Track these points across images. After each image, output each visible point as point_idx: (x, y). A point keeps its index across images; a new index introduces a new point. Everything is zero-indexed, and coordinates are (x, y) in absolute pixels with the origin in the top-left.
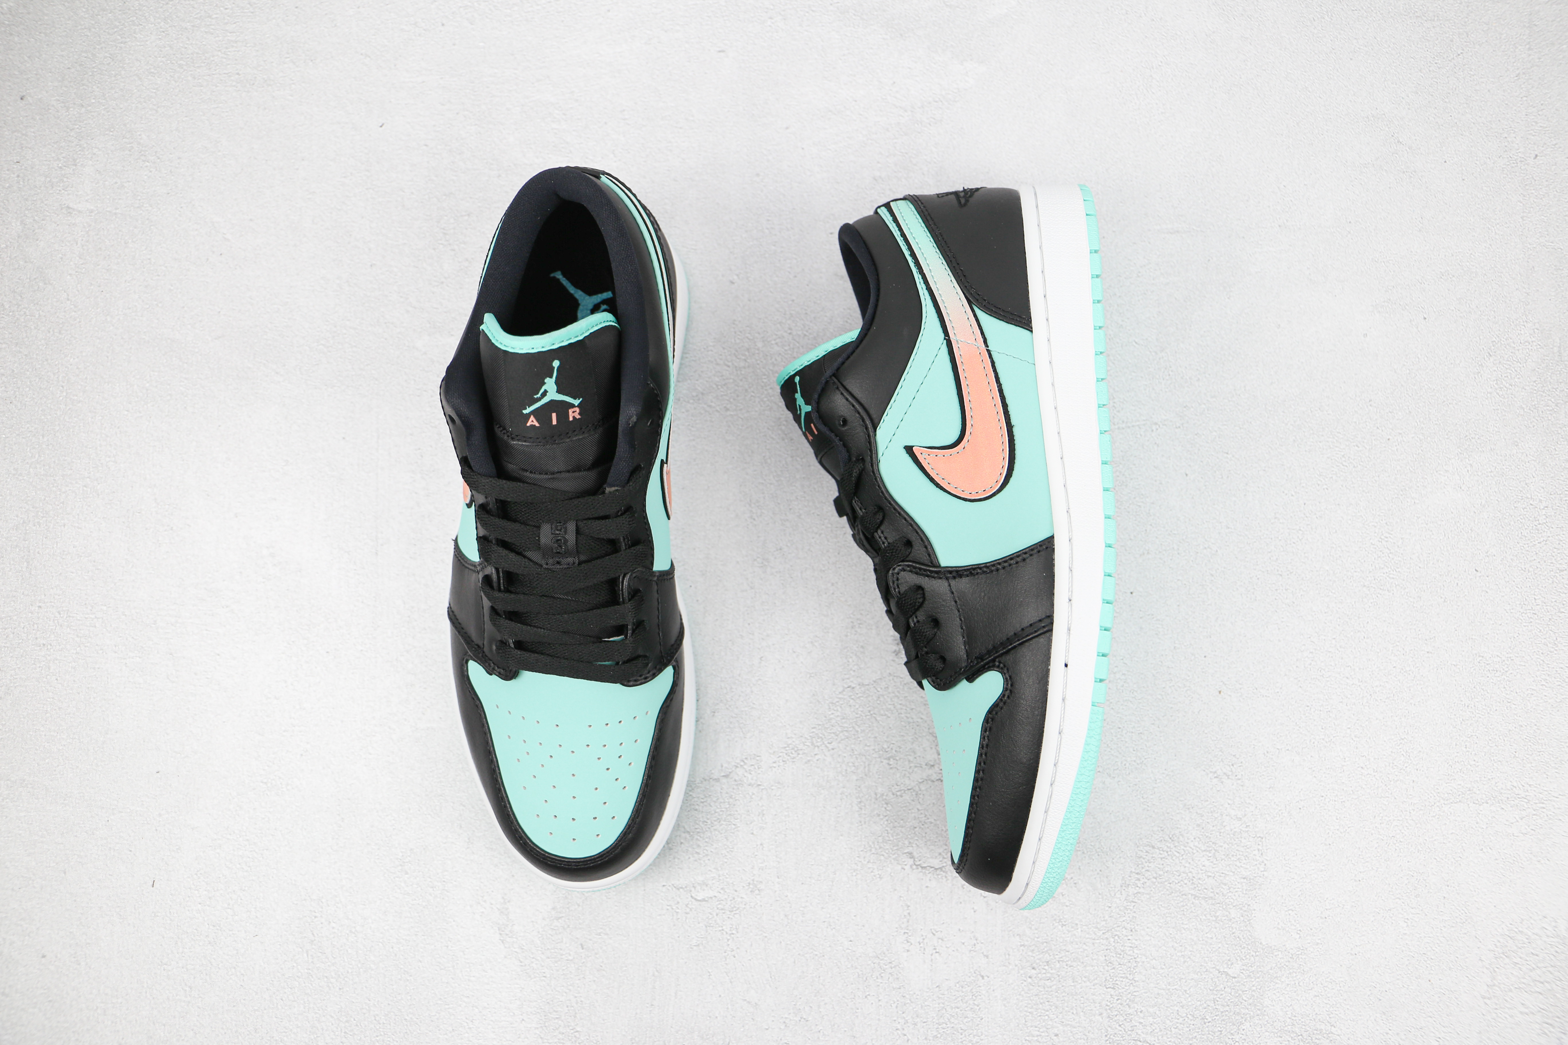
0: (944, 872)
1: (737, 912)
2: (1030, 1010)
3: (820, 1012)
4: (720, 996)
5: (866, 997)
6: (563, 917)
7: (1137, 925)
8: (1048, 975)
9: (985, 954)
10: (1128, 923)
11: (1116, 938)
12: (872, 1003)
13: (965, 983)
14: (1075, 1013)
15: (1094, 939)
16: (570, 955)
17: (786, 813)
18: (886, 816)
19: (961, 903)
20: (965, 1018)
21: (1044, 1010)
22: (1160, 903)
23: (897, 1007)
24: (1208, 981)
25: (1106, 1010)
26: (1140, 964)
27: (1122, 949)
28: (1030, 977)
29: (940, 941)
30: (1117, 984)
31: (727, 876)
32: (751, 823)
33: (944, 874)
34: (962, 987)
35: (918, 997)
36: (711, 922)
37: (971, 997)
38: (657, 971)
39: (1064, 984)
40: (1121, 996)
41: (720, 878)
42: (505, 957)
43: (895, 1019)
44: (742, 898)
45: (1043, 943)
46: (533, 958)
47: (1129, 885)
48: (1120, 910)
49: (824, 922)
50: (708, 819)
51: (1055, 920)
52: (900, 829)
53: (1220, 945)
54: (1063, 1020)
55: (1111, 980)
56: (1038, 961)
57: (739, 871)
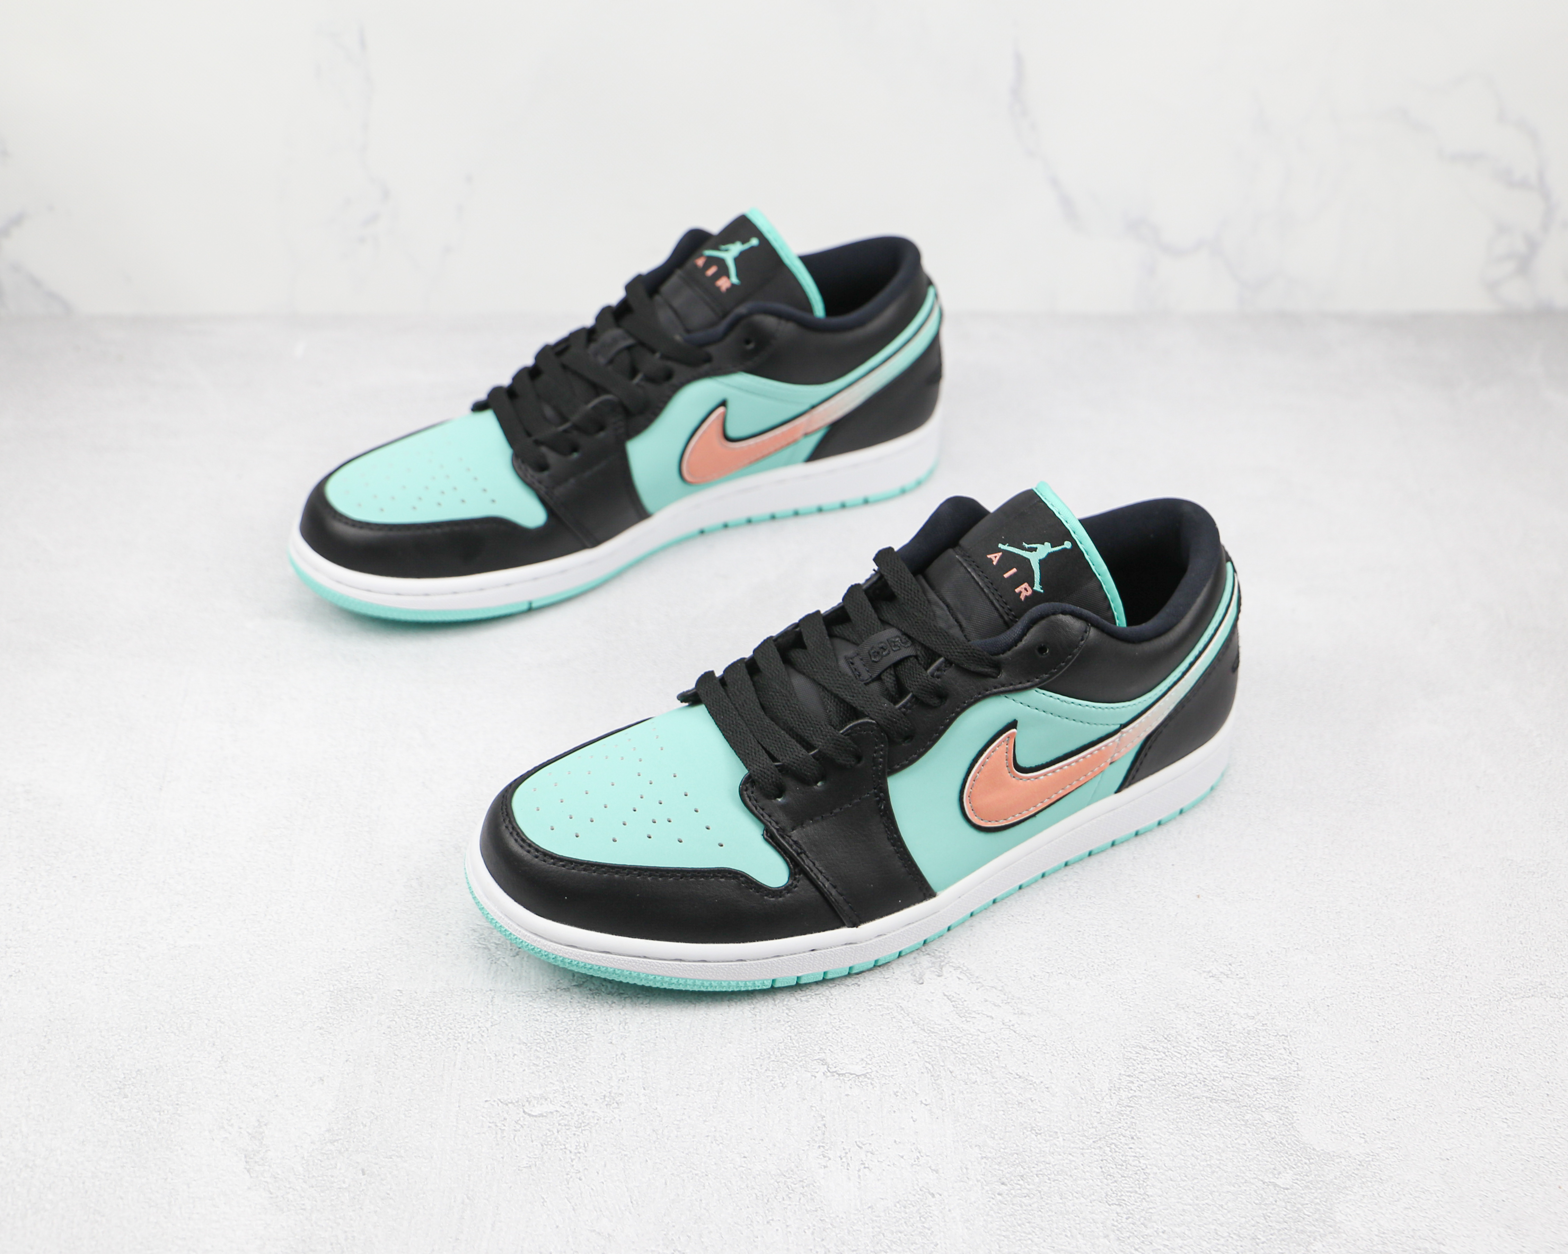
0: (869, 1079)
1: (587, 1128)
2: (1004, 1234)
3: (702, 1242)
4: (557, 1227)
5: (768, 1222)
6: (340, 1139)
7: (1139, 1132)
8: (1025, 1191)
9: (933, 1168)
10: (1126, 1130)
11: (1113, 1146)
12: (777, 1230)
13: (909, 1202)
14: (1069, 1235)
15: (1083, 1149)
16: (344, 1182)
17: (656, 1021)
18: (788, 1022)
19: (894, 1112)
20: (912, 1244)
21: (1024, 1232)
22: (1165, 1107)
23: (813, 1233)
24: (1250, 1194)
25: (1113, 1231)
26: (1152, 1175)
27: (1123, 1159)
28: (999, 1194)
29: (869, 1154)
30: (1124, 1200)
31: (575, 1089)
32: (609, 1032)
33: (869, 1081)
34: (905, 1207)
35: (842, 1220)
36: (549, 1140)
37: (918, 1219)
38: (468, 1198)
39: (1049, 1202)
40: (1131, 1214)
41: (565, 1091)
42: (249, 1188)
43: (812, 1247)
44: (593, 1112)
45: (1012, 1155)
46: (290, 1188)
47: (1119, 1088)
48: (1113, 1116)
49: (708, 1136)
50: (552, 1030)
51: (1026, 1128)
52: (807, 1034)
53: (1258, 1152)
54: (1054, 1245)
55: (1114, 1195)
56: (1007, 1175)
57: (591, 1083)
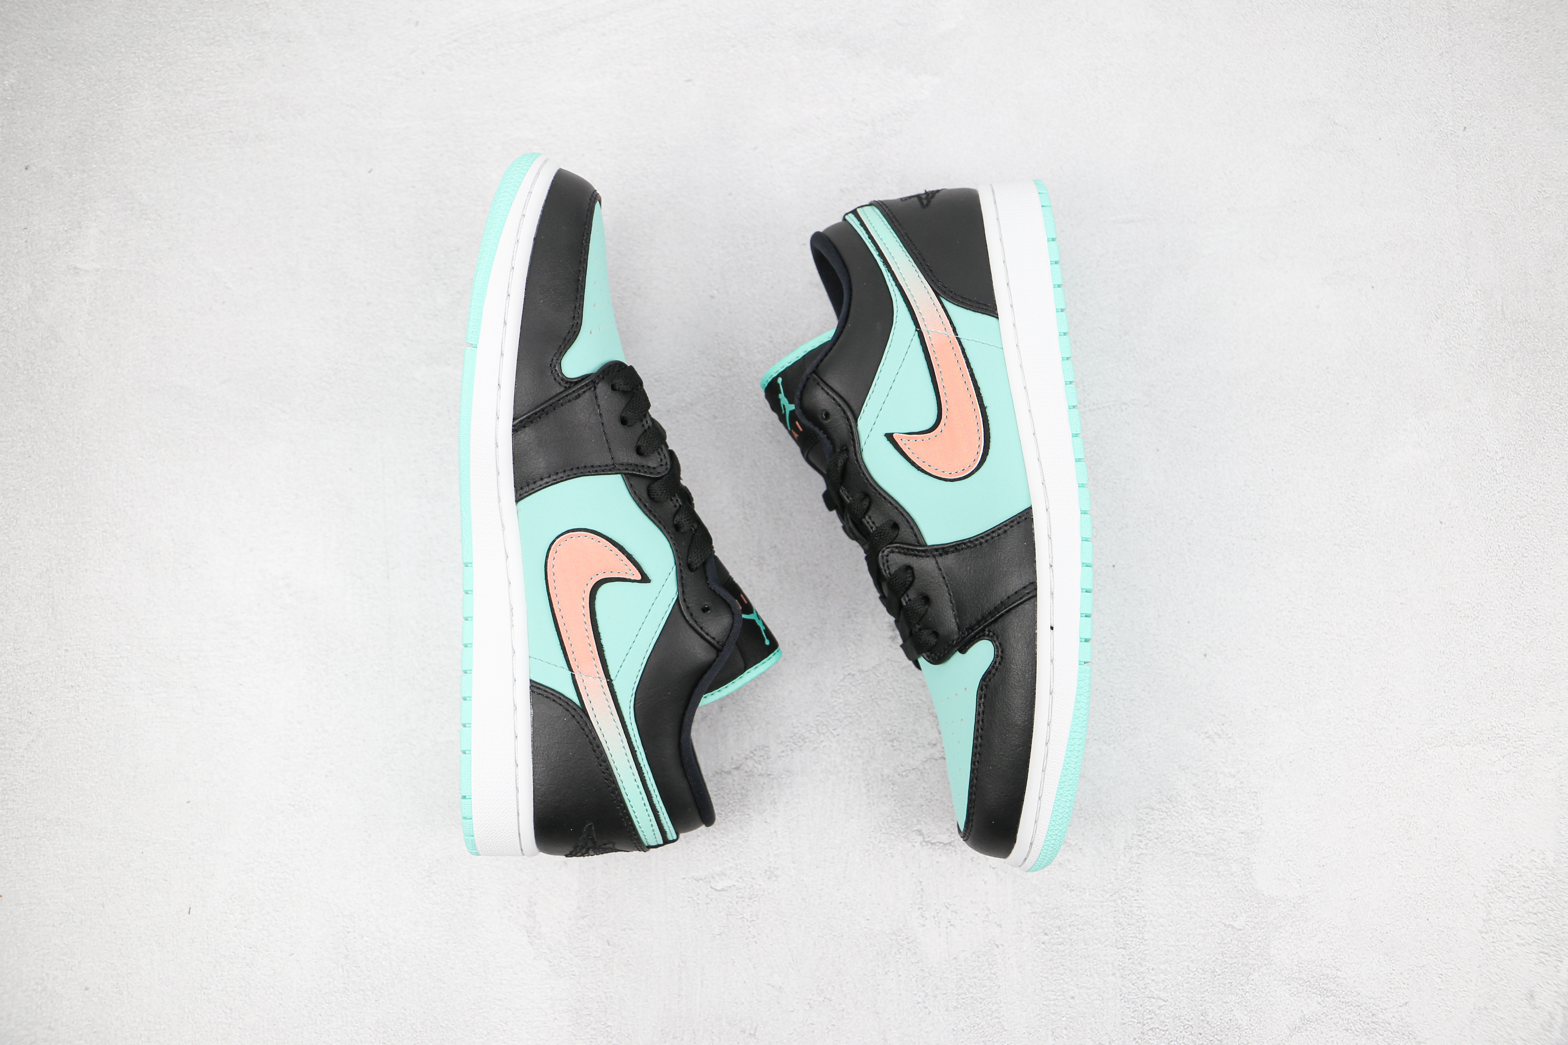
0: (953, 846)
1: (756, 899)
2: (1045, 975)
3: (843, 991)
4: (745, 982)
5: (886, 973)
6: (588, 915)
7: (1143, 885)
8: (1061, 940)
9: (998, 923)
10: (1134, 884)
11: (1124, 899)
12: (892, 979)
13: (981, 953)
14: (1089, 974)
15: (1102, 902)
16: (597, 952)
17: (797, 800)
18: (893, 796)
19: (971, 875)
20: (983, 987)
21: (1059, 974)
22: (1163, 863)
23: (916, 981)
24: (1214, 935)
25: (1119, 970)
26: (1149, 923)
27: (1130, 909)
28: (1043, 943)
29: (954, 914)
30: (1128, 944)
31: (745, 865)
32: (764, 812)
33: (953, 849)
34: (978, 957)
35: (936, 970)
36: (731, 911)
37: (987, 966)
38: (683, 962)
39: (1076, 948)
40: (1132, 955)
41: (738, 867)
42: (535, 959)
43: (915, 992)
44: (760, 885)
45: (1053, 909)
46: (562, 958)
47: (1131, 847)
48: (1125, 872)
49: (841, 903)
50: (722, 811)
51: (1063, 886)
52: (908, 807)
53: (1224, 900)
54: (1078, 983)
55: (1121, 940)
56: (1049, 927)
57: (755, 859)
